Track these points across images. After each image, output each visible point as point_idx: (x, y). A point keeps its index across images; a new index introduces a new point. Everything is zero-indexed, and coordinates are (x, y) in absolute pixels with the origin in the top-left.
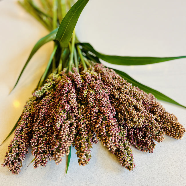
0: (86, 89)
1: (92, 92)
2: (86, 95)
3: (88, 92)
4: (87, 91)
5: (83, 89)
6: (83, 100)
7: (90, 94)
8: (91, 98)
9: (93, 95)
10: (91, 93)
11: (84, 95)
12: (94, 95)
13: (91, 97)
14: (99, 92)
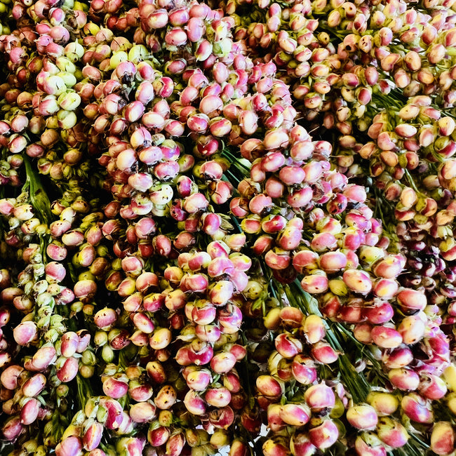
0: (64, 44)
1: (129, 70)
2: (73, 101)
3: (92, 72)
4: (80, 64)
5: (31, 48)
6: (46, 149)
7: (115, 83)
8: (138, 137)
9: (146, 92)
10: (125, 80)
11: (51, 106)
12: (157, 96)
13: (140, 122)
14: (208, 49)
